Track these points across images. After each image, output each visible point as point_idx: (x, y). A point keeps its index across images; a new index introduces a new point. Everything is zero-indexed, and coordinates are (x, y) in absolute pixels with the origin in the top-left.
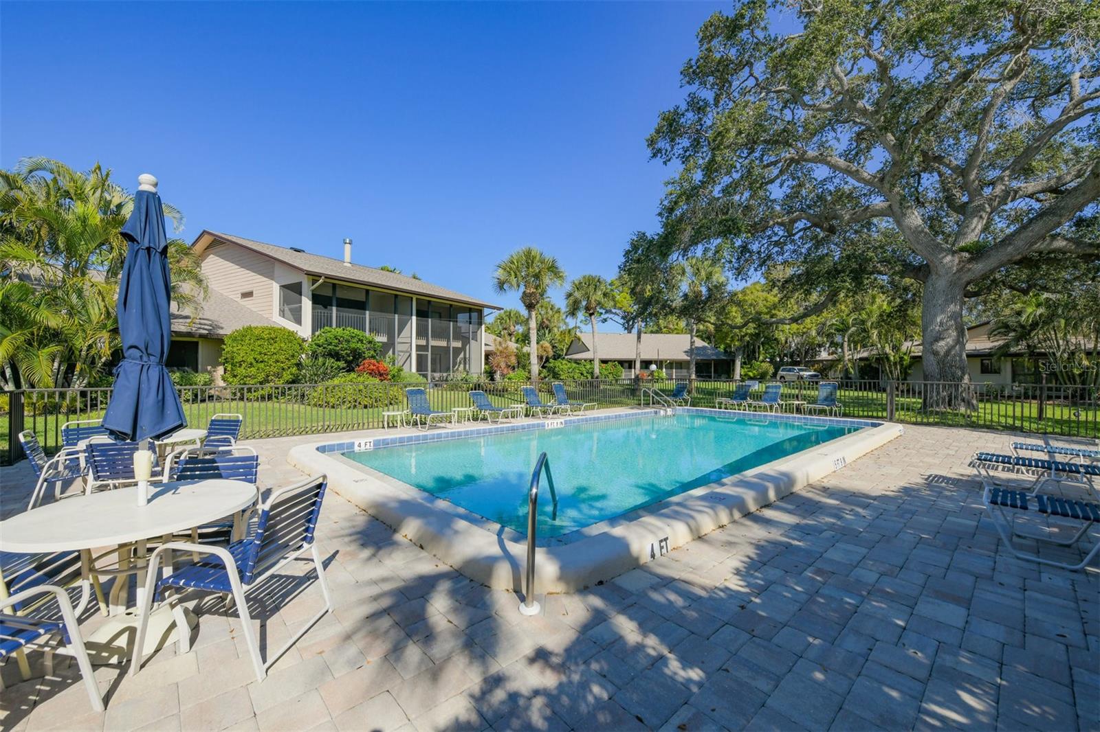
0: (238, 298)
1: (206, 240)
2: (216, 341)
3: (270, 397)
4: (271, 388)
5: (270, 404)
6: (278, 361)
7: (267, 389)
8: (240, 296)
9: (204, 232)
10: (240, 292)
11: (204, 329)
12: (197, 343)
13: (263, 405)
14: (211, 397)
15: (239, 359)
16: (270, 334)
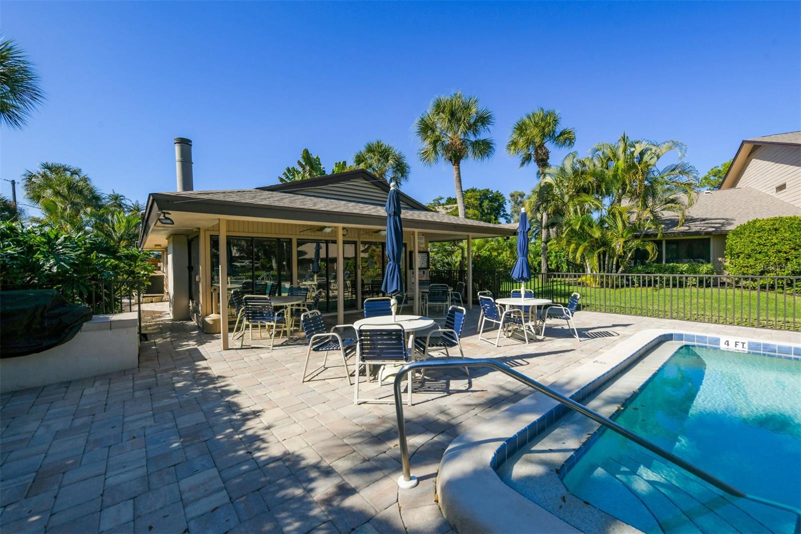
0: (772, 192)
1: (747, 148)
2: (722, 236)
3: (772, 287)
4: (772, 279)
5: (772, 295)
6: (780, 252)
7: (767, 280)
8: (775, 190)
9: (743, 142)
10: (774, 187)
11: (713, 227)
12: (709, 239)
13: (763, 294)
14: (723, 284)
15: (737, 251)
16: (774, 224)
